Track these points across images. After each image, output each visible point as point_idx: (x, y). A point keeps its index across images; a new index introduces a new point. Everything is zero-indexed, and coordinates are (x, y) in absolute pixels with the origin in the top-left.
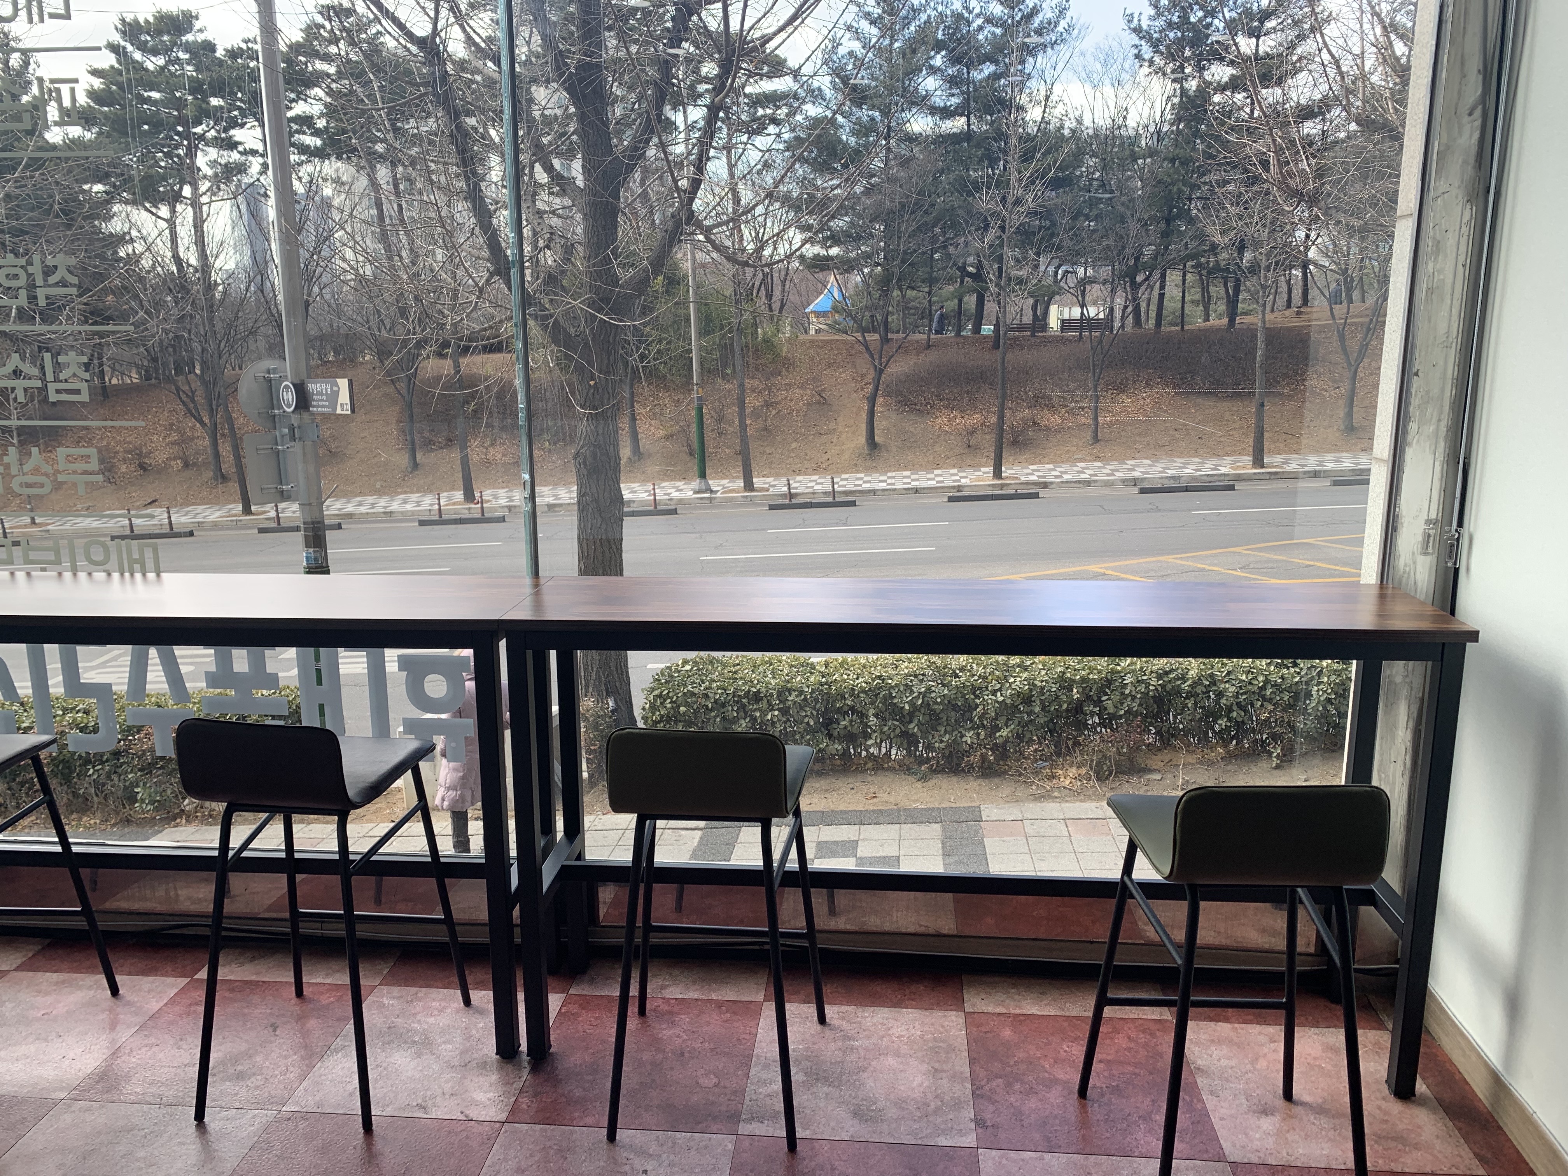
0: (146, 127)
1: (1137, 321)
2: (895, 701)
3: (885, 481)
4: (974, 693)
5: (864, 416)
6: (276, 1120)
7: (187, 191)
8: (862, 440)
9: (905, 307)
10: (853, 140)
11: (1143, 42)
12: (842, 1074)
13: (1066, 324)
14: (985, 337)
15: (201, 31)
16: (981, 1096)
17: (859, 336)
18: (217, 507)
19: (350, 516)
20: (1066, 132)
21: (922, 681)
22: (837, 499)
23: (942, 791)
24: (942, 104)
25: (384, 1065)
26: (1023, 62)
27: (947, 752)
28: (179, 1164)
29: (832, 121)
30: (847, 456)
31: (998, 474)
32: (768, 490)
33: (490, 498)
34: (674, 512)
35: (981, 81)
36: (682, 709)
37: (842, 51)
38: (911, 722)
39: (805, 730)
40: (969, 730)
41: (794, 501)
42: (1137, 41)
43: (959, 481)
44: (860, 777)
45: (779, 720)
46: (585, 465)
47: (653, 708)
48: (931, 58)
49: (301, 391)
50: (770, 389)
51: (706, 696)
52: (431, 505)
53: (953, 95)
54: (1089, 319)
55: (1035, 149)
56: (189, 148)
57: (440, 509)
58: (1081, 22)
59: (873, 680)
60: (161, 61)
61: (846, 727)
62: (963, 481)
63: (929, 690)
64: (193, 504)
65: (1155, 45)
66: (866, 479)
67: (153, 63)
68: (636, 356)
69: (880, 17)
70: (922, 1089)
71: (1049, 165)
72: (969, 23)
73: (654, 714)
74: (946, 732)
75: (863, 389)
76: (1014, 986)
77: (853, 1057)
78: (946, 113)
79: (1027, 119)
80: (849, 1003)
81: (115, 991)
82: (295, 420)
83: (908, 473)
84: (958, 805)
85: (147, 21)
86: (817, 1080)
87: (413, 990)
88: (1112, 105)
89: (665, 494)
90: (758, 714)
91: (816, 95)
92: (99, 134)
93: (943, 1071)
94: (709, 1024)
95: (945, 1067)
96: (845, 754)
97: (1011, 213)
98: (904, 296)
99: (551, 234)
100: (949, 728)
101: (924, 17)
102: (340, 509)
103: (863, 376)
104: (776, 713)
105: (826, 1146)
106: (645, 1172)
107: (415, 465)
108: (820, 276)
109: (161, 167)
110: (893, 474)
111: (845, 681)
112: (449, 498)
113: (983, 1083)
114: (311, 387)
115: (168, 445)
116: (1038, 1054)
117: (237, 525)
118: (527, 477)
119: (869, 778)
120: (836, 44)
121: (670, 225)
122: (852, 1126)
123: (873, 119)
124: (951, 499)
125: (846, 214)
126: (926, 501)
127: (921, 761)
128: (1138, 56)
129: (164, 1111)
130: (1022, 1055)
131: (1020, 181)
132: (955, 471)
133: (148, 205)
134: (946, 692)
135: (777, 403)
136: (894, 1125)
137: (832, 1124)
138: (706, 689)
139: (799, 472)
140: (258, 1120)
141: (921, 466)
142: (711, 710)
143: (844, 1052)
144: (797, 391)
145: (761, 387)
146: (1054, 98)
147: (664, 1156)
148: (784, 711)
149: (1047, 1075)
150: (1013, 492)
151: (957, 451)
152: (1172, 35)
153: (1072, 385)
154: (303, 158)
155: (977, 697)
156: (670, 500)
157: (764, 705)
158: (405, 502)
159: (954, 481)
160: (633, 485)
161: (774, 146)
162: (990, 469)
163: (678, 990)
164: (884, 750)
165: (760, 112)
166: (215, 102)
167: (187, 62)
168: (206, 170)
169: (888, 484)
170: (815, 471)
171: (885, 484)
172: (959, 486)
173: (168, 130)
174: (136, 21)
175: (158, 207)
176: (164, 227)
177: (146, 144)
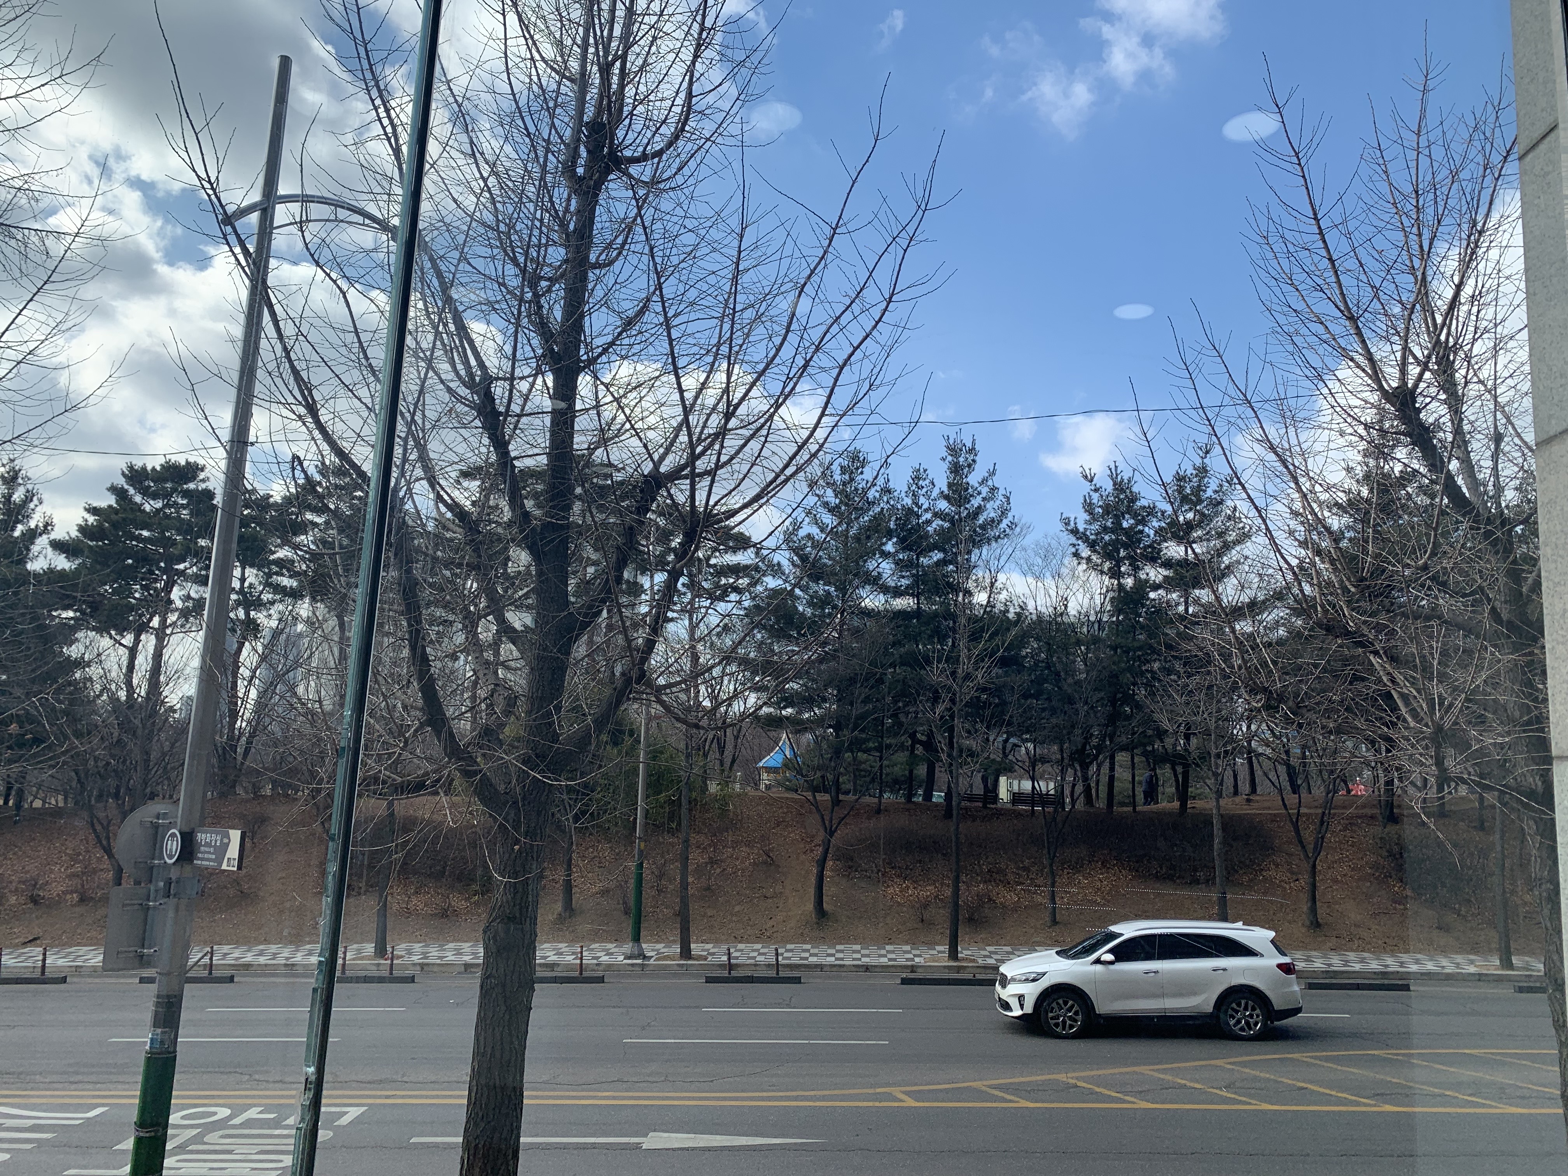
0: (130, 561)
1: (1089, 800)
3: (833, 955)
5: (813, 880)
7: (155, 622)
8: (810, 906)
9: (856, 769)
10: (809, 612)
11: (1080, 542)
13: (1017, 798)
14: (937, 805)
15: (203, 481)
17: (809, 795)
19: (247, 966)
20: (1011, 615)
22: (781, 974)
24: (893, 585)
26: (969, 552)
29: (791, 593)
30: (793, 924)
31: (953, 954)
32: (706, 959)
33: (403, 953)
34: (601, 980)
35: (928, 566)
37: (802, 533)
41: (734, 973)
42: (1073, 540)
43: (913, 960)
46: (495, 941)
48: (884, 544)
49: (188, 841)
50: (715, 846)
53: (903, 577)
54: (1041, 795)
55: (982, 630)
56: (166, 583)
57: (344, 964)
58: (1023, 521)
60: (159, 504)
62: (917, 960)
64: (79, 944)
65: (1092, 545)
66: (813, 951)
67: (150, 506)
69: (838, 506)
71: (997, 645)
72: (918, 517)
75: (812, 851)
78: (897, 592)
79: (974, 601)
82: (174, 873)
83: (857, 947)
85: (154, 469)
88: (1053, 594)
89: (594, 958)
91: (776, 570)
92: (82, 565)
97: (961, 687)
98: (855, 759)
99: (496, 685)
101: (878, 509)
102: (237, 959)
103: (813, 836)
108: (772, 734)
109: (135, 598)
110: (842, 947)
114: (202, 837)
115: (68, 876)
120: (797, 526)
121: (618, 684)
123: (828, 593)
124: (905, 981)
125: (801, 678)
126: (877, 981)
128: (1076, 555)
131: (969, 658)
132: (908, 948)
133: (113, 633)
135: (722, 861)
139: (742, 940)
141: (872, 940)
144: (744, 849)
145: (707, 842)
146: (998, 584)
150: (971, 976)
151: (910, 926)
152: (1107, 538)
153: (1027, 862)
154: (278, 597)
156: (597, 965)
159: (908, 960)
160: (561, 945)
161: (734, 611)
162: (945, 948)
165: (723, 581)
166: (202, 542)
167: (183, 507)
168: (179, 604)
169: (837, 959)
170: (758, 939)
171: (833, 959)
172: (912, 966)
173: (151, 565)
174: (144, 468)
175: (124, 637)
176: (123, 653)
177: (127, 575)
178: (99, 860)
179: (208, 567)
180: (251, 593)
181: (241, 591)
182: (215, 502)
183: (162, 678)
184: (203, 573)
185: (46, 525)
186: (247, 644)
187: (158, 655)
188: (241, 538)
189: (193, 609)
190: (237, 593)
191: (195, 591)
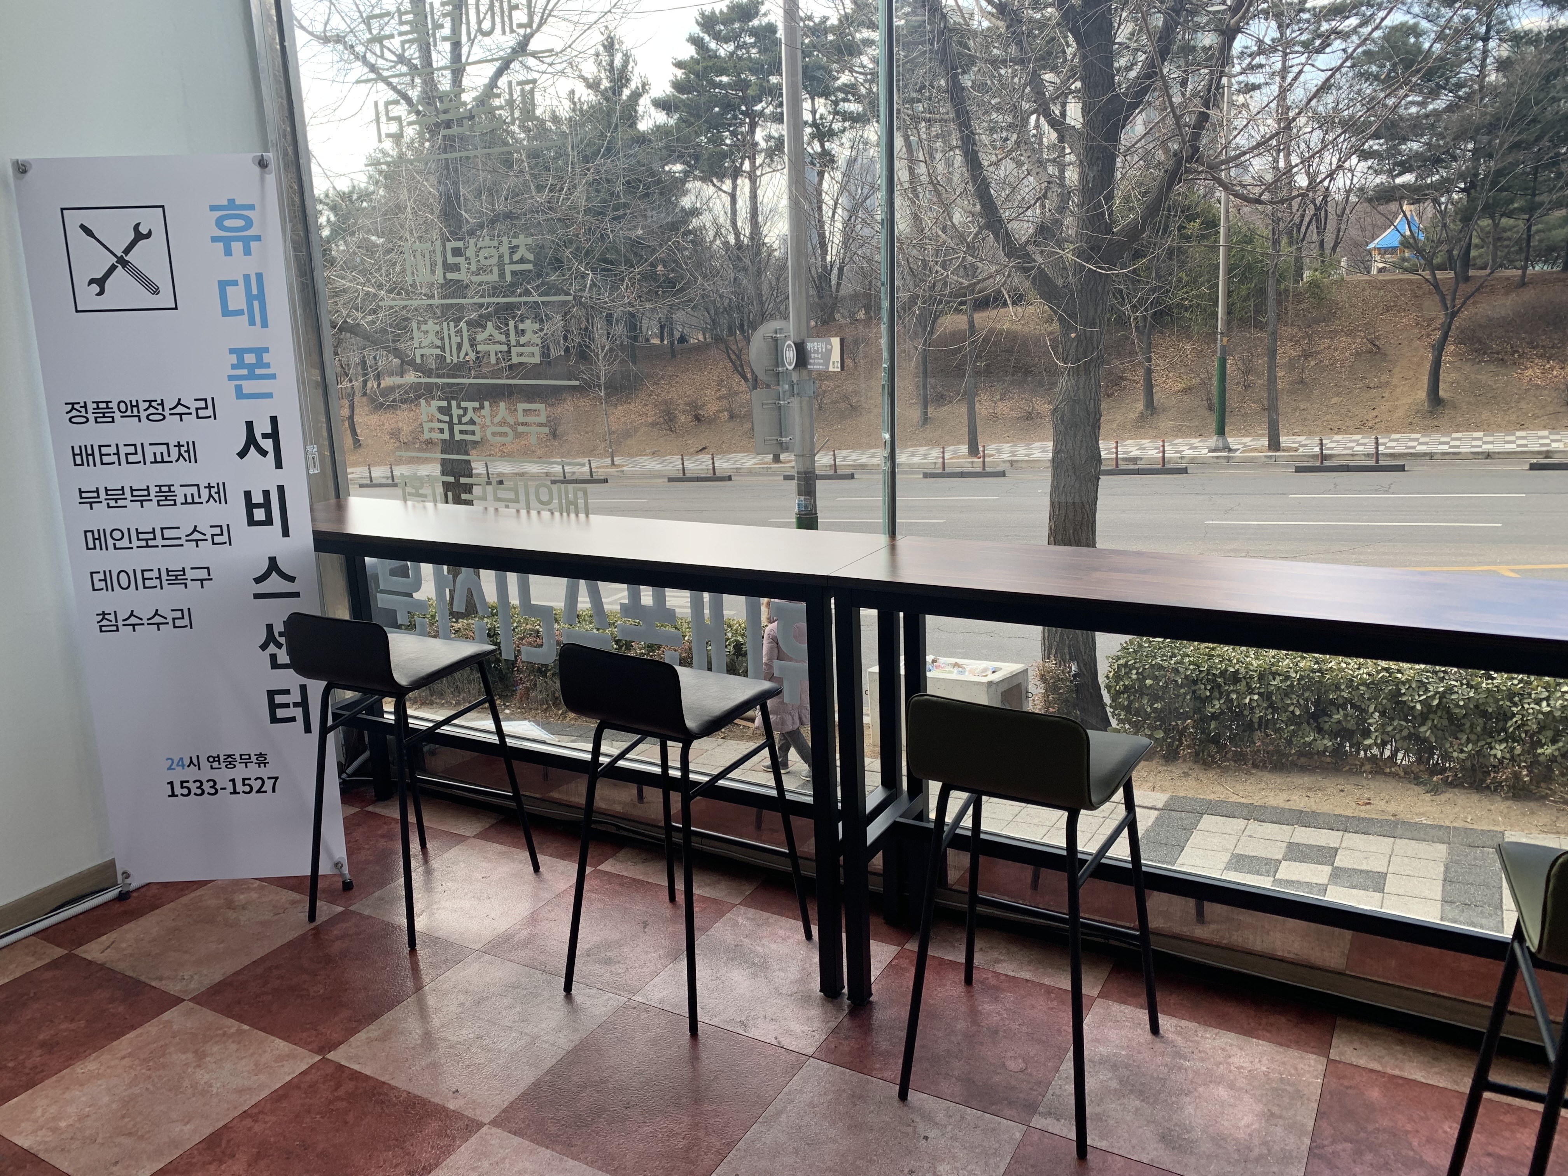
0: (717, 109)
2: (1405, 699)
3: (1447, 443)
4: (1511, 700)
5: (1428, 366)
6: (625, 1007)
7: (747, 166)
8: (1422, 394)
9: (1497, 237)
10: (1438, 47)
12: (1160, 1092)
15: (765, 15)
16: (1320, 1157)
17: (1427, 274)
18: (753, 455)
19: (863, 466)
21: (1442, 679)
22: (1381, 463)
23: (1457, 809)
25: (723, 978)
27: (1468, 764)
28: (544, 1025)
29: (1415, 27)
30: (1400, 412)
32: (1296, 450)
33: (993, 452)
34: (1185, 471)
36: (1149, 682)
38: (1423, 724)
39: (1289, 719)
40: (1501, 741)
41: (1326, 463)
43: (1548, 445)
44: (1353, 779)
45: (1258, 706)
46: (1062, 420)
47: (1117, 677)
49: (800, 348)
50: (1310, 337)
51: (1176, 671)
52: (937, 458)
56: (750, 126)
57: (943, 463)
59: (1378, 672)
60: (731, 47)
61: (1339, 722)
62: (1555, 445)
63: (1450, 690)
64: (735, 452)
66: (1422, 440)
67: (724, 50)
68: (1128, 306)
70: (1249, 1131)
73: (1117, 684)
74: (1468, 741)
75: (1429, 336)
76: (1401, 1043)
77: (1180, 1077)
80: (1192, 1018)
81: (536, 868)
82: (795, 377)
83: (1479, 434)
84: (1475, 827)
85: (721, 12)
86: (1131, 1091)
87: (766, 915)
89: (1176, 452)
90: (1234, 696)
92: (680, 119)
93: (1280, 1117)
94: (1033, 1007)
95: (1284, 1113)
96: (1338, 751)
98: (1496, 225)
99: (1049, 183)
100: (1473, 737)
102: (855, 460)
103: (1432, 320)
104: (1256, 697)
105: (1120, 1162)
106: (926, 1138)
107: (926, 420)
109: (726, 145)
110: (1459, 435)
111: (1343, 670)
112: (955, 452)
113: (1326, 1143)
114: (812, 346)
115: (718, 398)
116: (1409, 1127)
117: (767, 472)
118: (887, 436)
119: (1365, 782)
121: (1170, 165)
122: (1156, 1149)
123: (1467, 19)
124: (1533, 467)
125: (1422, 135)
126: (1499, 467)
127: (1435, 770)
129: (545, 977)
130: (1385, 1123)
132: (1545, 433)
133: (715, 181)
134: (1471, 694)
135: (1318, 353)
136: (1203, 1162)
137: (1134, 1141)
138: (1177, 663)
139: (1339, 431)
140: (611, 1002)
141: (1499, 426)
142: (1182, 686)
143: (1171, 1069)
144: (1343, 339)
145: (1300, 334)
147: (949, 1128)
148: (1266, 696)
149: (1411, 1154)
151: (1550, 409)
154: (847, 124)
155: (1516, 705)
156: (1181, 458)
157: (1241, 687)
158: (913, 455)
159: (1542, 445)
160: (1143, 441)
163: (1012, 967)
164: (1387, 753)
166: (774, 79)
167: (753, 45)
168: (763, 145)
169: (1451, 447)
170: (1358, 429)
171: (1447, 447)
172: (1548, 452)
173: (734, 110)
174: (713, 12)
175: (723, 182)
176: (727, 199)
177: (716, 125)
178: (738, 383)
179: (781, 105)
180: (822, 124)
181: (814, 124)
182: (778, 35)
183: (760, 219)
184: (779, 110)
185: (644, 85)
186: (826, 174)
187: (754, 196)
188: (805, 68)
189: (776, 148)
190: (811, 126)
191: (775, 129)
